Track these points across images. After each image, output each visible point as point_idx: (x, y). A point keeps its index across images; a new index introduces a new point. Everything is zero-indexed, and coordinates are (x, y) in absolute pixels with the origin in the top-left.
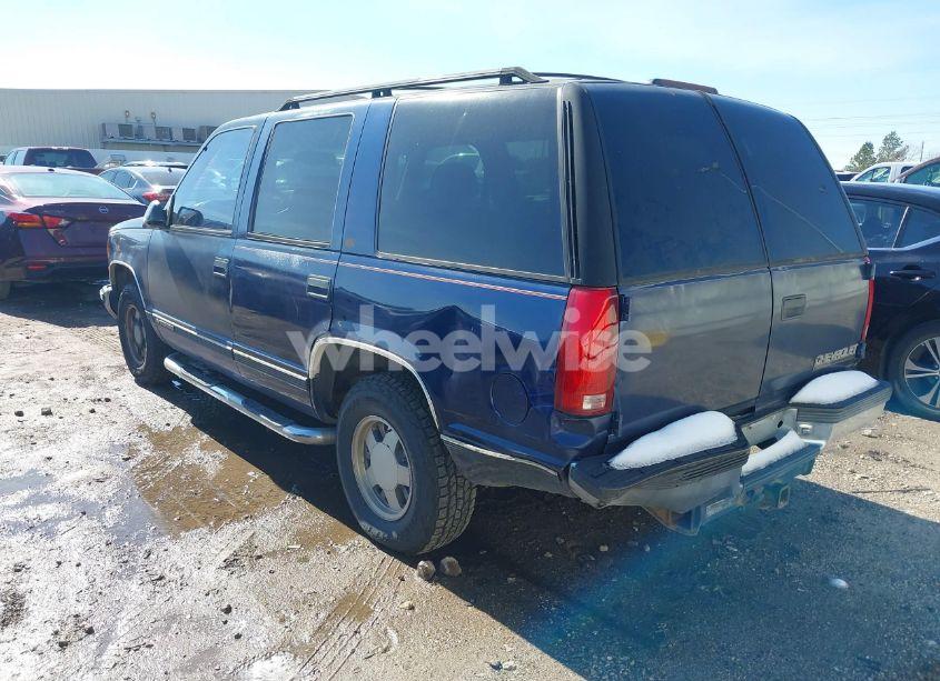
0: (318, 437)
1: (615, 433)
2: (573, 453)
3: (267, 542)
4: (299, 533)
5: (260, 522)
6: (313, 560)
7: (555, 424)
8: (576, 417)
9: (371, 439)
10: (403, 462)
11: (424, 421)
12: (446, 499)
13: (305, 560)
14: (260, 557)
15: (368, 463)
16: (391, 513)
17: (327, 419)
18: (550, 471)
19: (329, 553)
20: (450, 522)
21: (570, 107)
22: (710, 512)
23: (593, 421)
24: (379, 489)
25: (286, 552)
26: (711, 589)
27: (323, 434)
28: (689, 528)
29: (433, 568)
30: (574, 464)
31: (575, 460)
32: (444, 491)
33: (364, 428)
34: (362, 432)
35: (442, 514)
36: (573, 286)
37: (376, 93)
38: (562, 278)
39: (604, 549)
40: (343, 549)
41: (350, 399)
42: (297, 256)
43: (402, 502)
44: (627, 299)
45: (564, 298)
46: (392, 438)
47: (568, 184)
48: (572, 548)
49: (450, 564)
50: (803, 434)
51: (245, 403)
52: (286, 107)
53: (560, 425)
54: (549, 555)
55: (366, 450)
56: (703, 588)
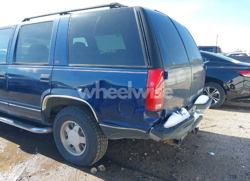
0: (45, 131)
1: (164, 116)
2: (152, 124)
3: (32, 170)
4: (42, 165)
5: (27, 163)
6: (51, 174)
7: (145, 115)
8: (153, 112)
9: (68, 129)
10: (82, 135)
11: (90, 120)
12: (100, 146)
13: (48, 174)
14: (30, 176)
15: (67, 137)
16: (77, 153)
17: (49, 124)
18: (144, 131)
19: (56, 170)
20: (101, 153)
21: (139, 13)
22: (182, 138)
23: (158, 113)
24: (72, 146)
25: (40, 172)
26: (181, 161)
27: (47, 129)
28: (178, 144)
29: (96, 170)
30: (152, 128)
31: (152, 126)
32: (99, 143)
33: (65, 126)
34: (64, 127)
35: (99, 151)
36: (149, 69)
37: (61, 14)
38: (146, 67)
39: (146, 154)
40: (61, 168)
41: (58, 116)
42: (35, 69)
43: (82, 149)
44: (167, 73)
45: (146, 73)
46: (77, 127)
47: (143, 36)
48: (136, 155)
49: (102, 168)
50: (198, 113)
51: (14, 122)
52: (25, 20)
53: (147, 115)
54: (130, 159)
55: (66, 133)
56: (179, 161)
